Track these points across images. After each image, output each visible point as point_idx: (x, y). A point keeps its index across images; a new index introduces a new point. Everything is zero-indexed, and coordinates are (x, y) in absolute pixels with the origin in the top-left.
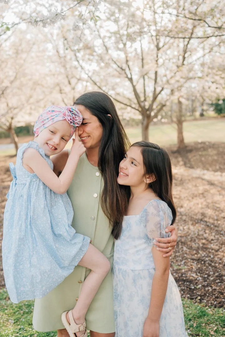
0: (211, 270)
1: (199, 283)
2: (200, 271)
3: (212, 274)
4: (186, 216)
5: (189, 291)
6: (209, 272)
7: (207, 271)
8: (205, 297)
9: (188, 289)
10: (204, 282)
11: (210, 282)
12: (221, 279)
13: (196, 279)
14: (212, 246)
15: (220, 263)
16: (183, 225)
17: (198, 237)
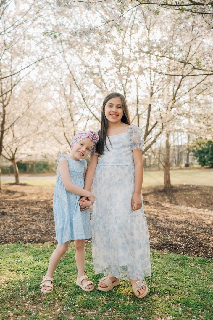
0: (193, 241)
2: (183, 241)
7: (189, 241)
8: (187, 252)
11: (191, 246)
12: (200, 245)
13: (180, 245)
15: (200, 239)
16: (169, 224)
17: (182, 229)
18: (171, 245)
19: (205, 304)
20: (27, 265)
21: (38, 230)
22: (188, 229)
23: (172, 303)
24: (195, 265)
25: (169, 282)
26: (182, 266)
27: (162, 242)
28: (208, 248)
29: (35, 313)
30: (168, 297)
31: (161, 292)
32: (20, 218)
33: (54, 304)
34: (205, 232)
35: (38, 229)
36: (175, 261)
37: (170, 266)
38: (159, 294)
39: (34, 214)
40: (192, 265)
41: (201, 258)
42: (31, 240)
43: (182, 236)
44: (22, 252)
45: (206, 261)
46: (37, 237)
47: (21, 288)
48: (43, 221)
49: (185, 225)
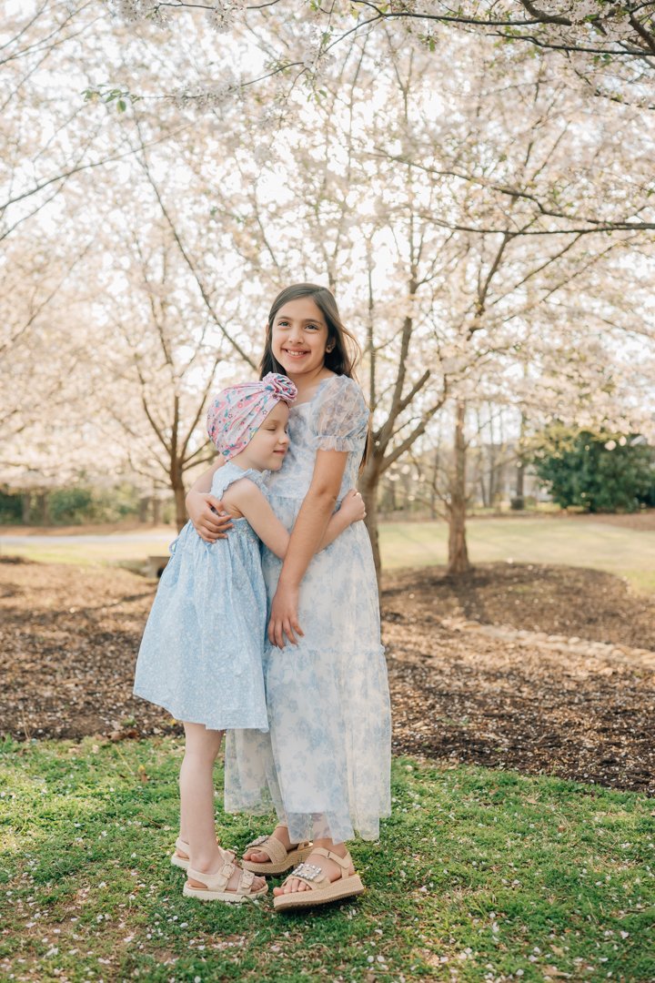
0: (533, 730)
1: (502, 746)
2: (505, 730)
3: (534, 735)
5: (480, 756)
6: (528, 734)
7: (523, 731)
8: (518, 763)
9: (477, 753)
11: (529, 746)
12: (555, 741)
13: (496, 741)
15: (554, 723)
16: (464, 680)
17: (502, 694)
18: (468, 742)
19: (567, 912)
20: (27, 807)
21: (60, 699)
22: (520, 695)
23: (470, 911)
24: (540, 800)
25: (463, 852)
26: (501, 803)
27: (443, 733)
28: (579, 750)
29: (55, 951)
30: (459, 895)
31: (440, 881)
32: (5, 662)
33: (115, 920)
34: (571, 703)
35: (63, 696)
36: (480, 788)
37: (467, 805)
38: (432, 885)
39: (48, 651)
40: (532, 801)
41: (557, 781)
42: (40, 731)
43: (503, 716)
44: (13, 768)
45: (573, 787)
46: (59, 721)
47: (10, 876)
48: (77, 672)
49: (511, 682)
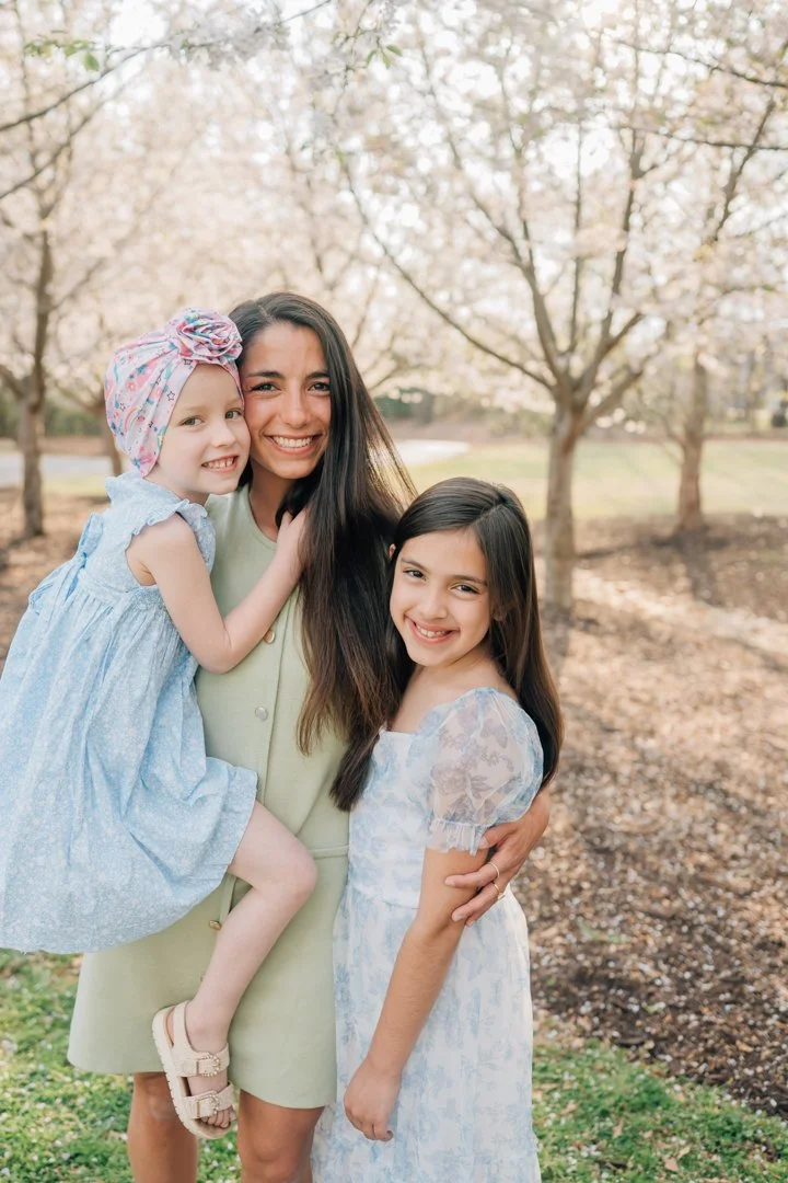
0: (709, 957)
1: (658, 995)
2: (669, 956)
3: (708, 971)
4: (660, 766)
5: (621, 1019)
6: (700, 965)
7: (694, 959)
8: (672, 1043)
9: (619, 1011)
10: (679, 994)
11: (697, 999)
12: (737, 990)
13: (652, 983)
14: (730, 877)
15: (744, 939)
16: (643, 797)
17: (687, 842)
26: (626, 1165)
27: (581, 958)
28: (768, 1016)
36: (604, 1114)
43: (673, 916)
49: (707, 807)
